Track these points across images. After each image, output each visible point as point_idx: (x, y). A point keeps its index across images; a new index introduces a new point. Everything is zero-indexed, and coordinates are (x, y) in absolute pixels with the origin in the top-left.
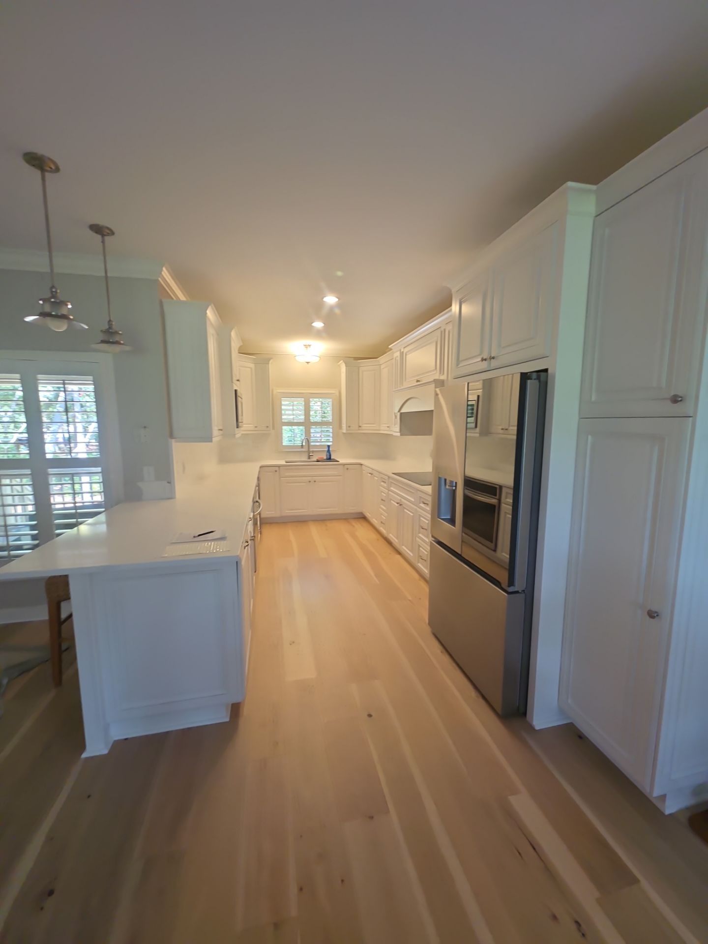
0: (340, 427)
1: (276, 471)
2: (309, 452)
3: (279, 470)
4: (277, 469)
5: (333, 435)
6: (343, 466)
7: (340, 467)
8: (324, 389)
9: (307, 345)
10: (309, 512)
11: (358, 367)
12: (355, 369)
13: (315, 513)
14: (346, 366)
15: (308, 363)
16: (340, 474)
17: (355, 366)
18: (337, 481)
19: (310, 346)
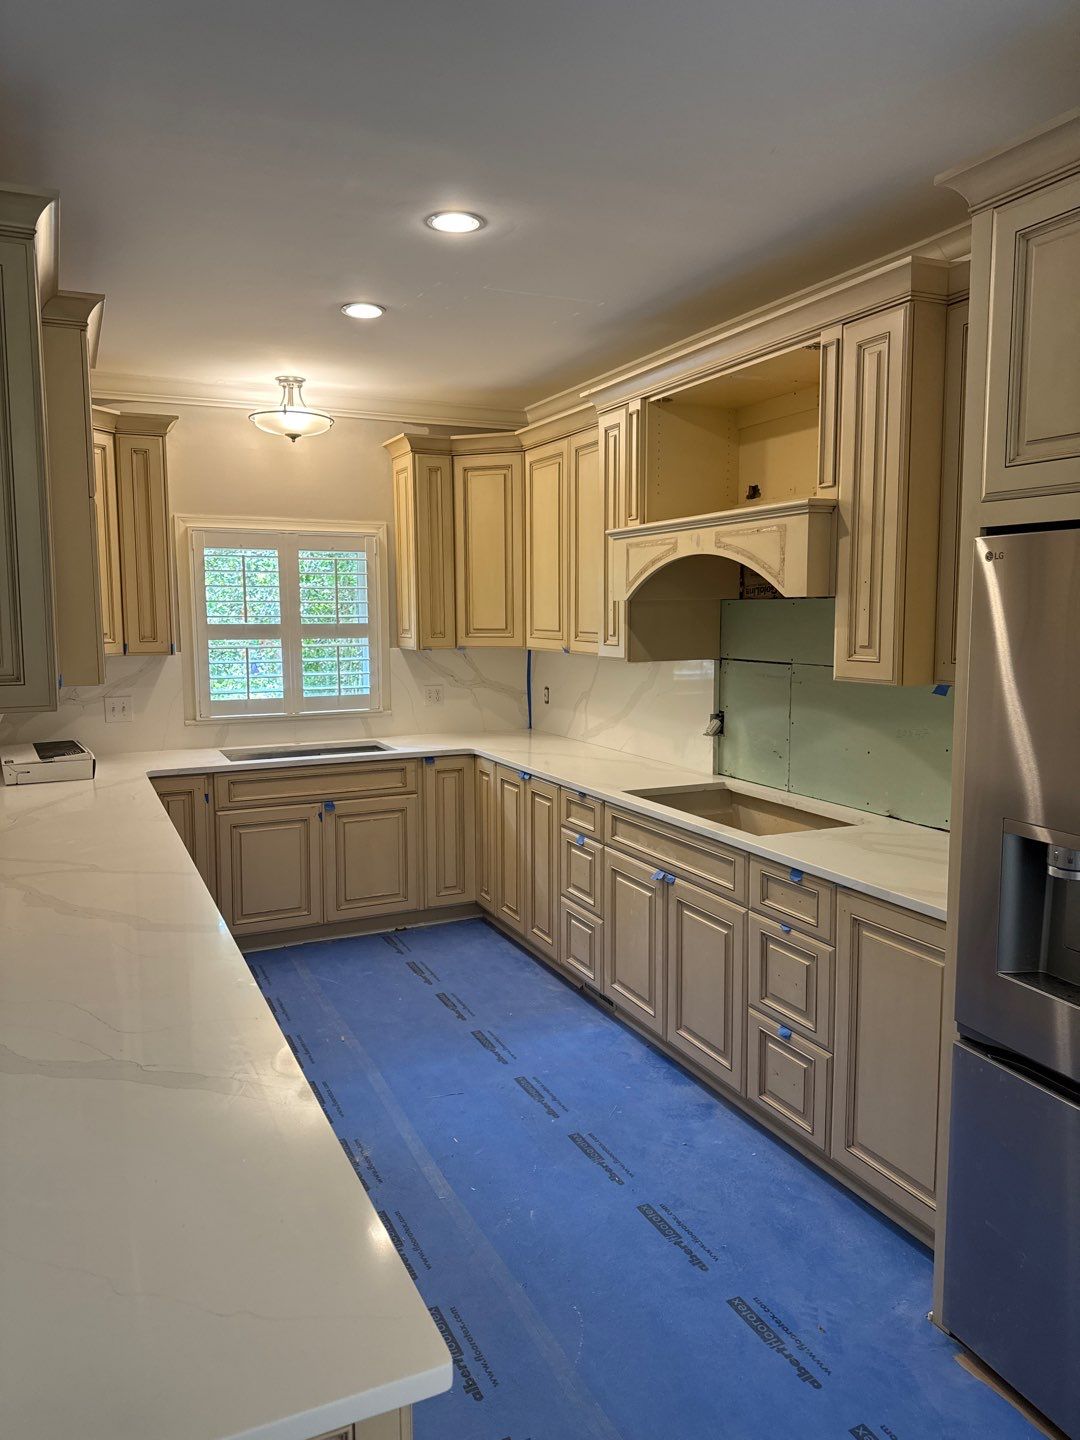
0: (397, 639)
6: (420, 763)
7: (411, 767)
8: (341, 521)
9: (291, 379)
10: (315, 918)
11: (452, 455)
12: (442, 462)
13: (334, 916)
14: (414, 451)
15: (294, 437)
16: (411, 787)
17: (441, 453)
18: (401, 811)
19: (300, 382)
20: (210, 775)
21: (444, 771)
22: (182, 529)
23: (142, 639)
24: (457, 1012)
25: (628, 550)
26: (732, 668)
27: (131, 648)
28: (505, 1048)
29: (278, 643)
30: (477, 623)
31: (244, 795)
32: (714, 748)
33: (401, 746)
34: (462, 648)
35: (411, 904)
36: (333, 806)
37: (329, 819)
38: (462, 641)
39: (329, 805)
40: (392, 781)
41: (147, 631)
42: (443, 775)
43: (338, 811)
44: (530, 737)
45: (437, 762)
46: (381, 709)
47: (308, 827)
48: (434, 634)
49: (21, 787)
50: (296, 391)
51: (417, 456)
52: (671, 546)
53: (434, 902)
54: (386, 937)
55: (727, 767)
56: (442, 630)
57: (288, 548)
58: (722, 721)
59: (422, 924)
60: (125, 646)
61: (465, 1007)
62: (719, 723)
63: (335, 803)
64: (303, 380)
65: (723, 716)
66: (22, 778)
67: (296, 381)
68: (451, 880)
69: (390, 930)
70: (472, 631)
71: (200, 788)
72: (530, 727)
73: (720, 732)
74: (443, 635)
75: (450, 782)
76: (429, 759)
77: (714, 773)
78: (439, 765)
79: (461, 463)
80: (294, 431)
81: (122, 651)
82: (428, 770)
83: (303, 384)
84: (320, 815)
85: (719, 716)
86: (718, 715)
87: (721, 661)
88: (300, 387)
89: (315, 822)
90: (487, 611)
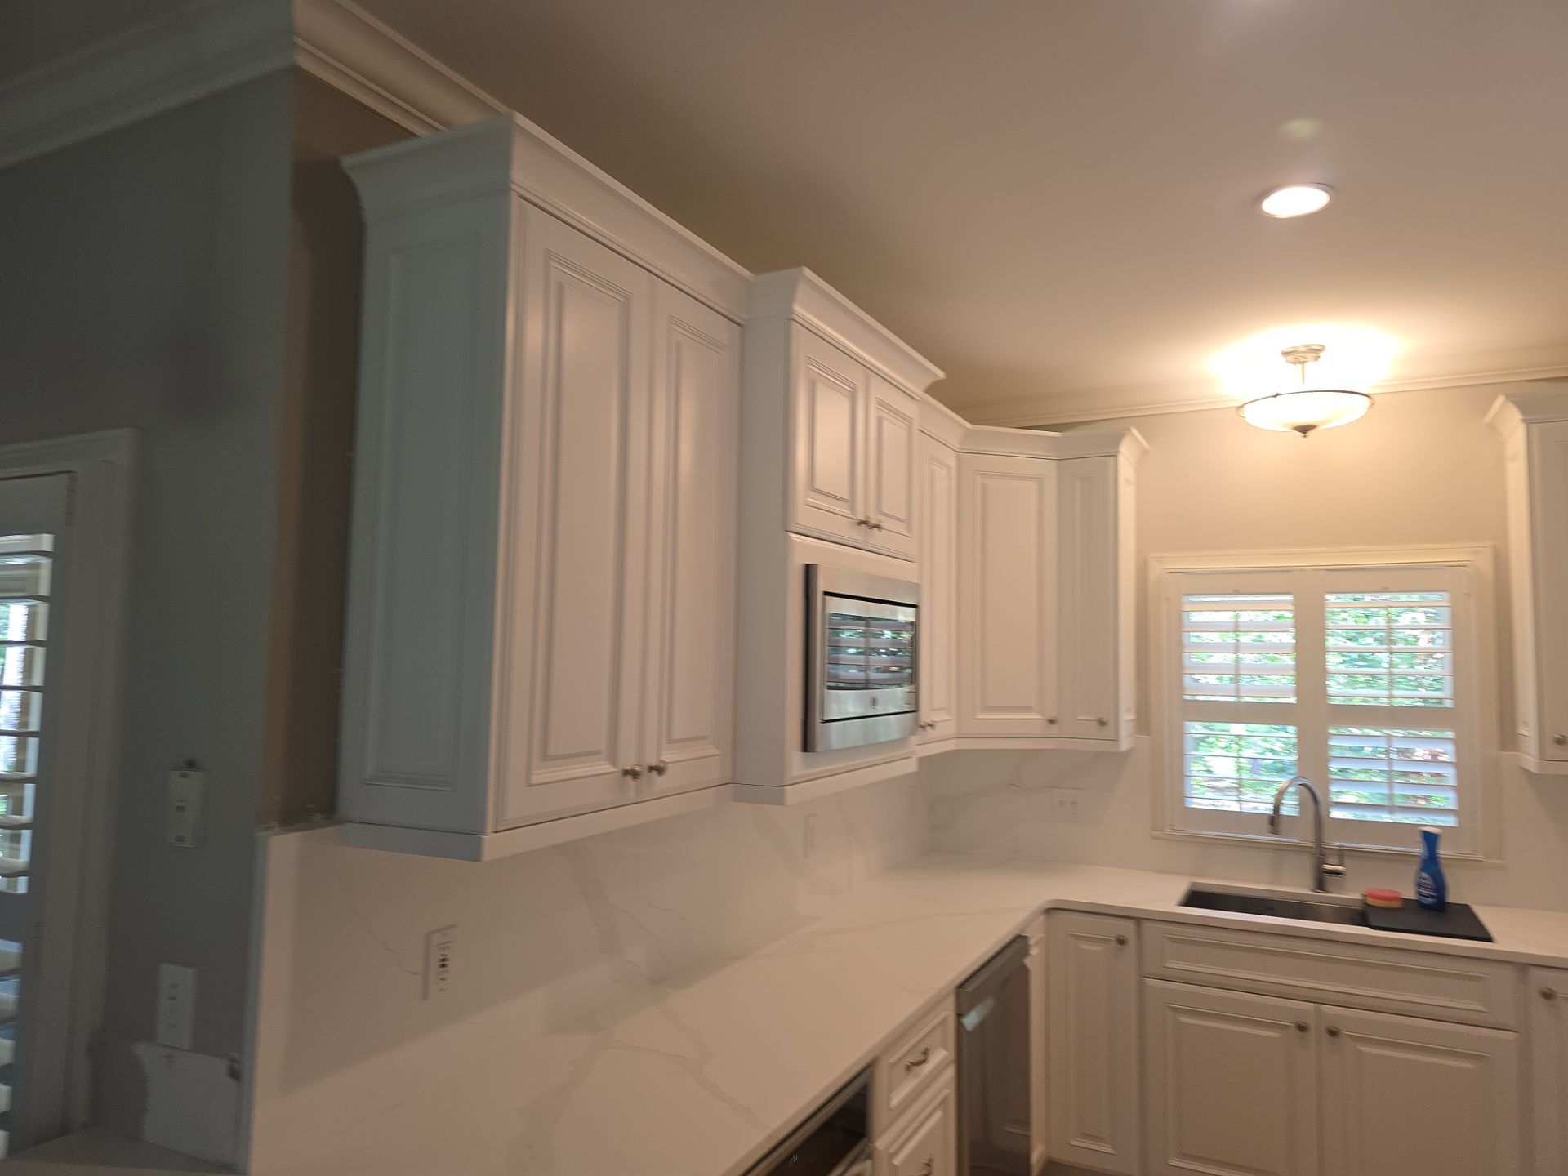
0: (1508, 737)
1: (1121, 941)
2: (1320, 854)
3: (1139, 934)
4: (1127, 929)
5: (1459, 776)
8: (1407, 546)
9: (1303, 349)
14: (1530, 420)
15: (1305, 430)
19: (1317, 351)
22: (1157, 574)
29: (1291, 730)
51: (1534, 428)
64: (1321, 348)
67: (1311, 349)
80: (1305, 420)
83: (1321, 354)
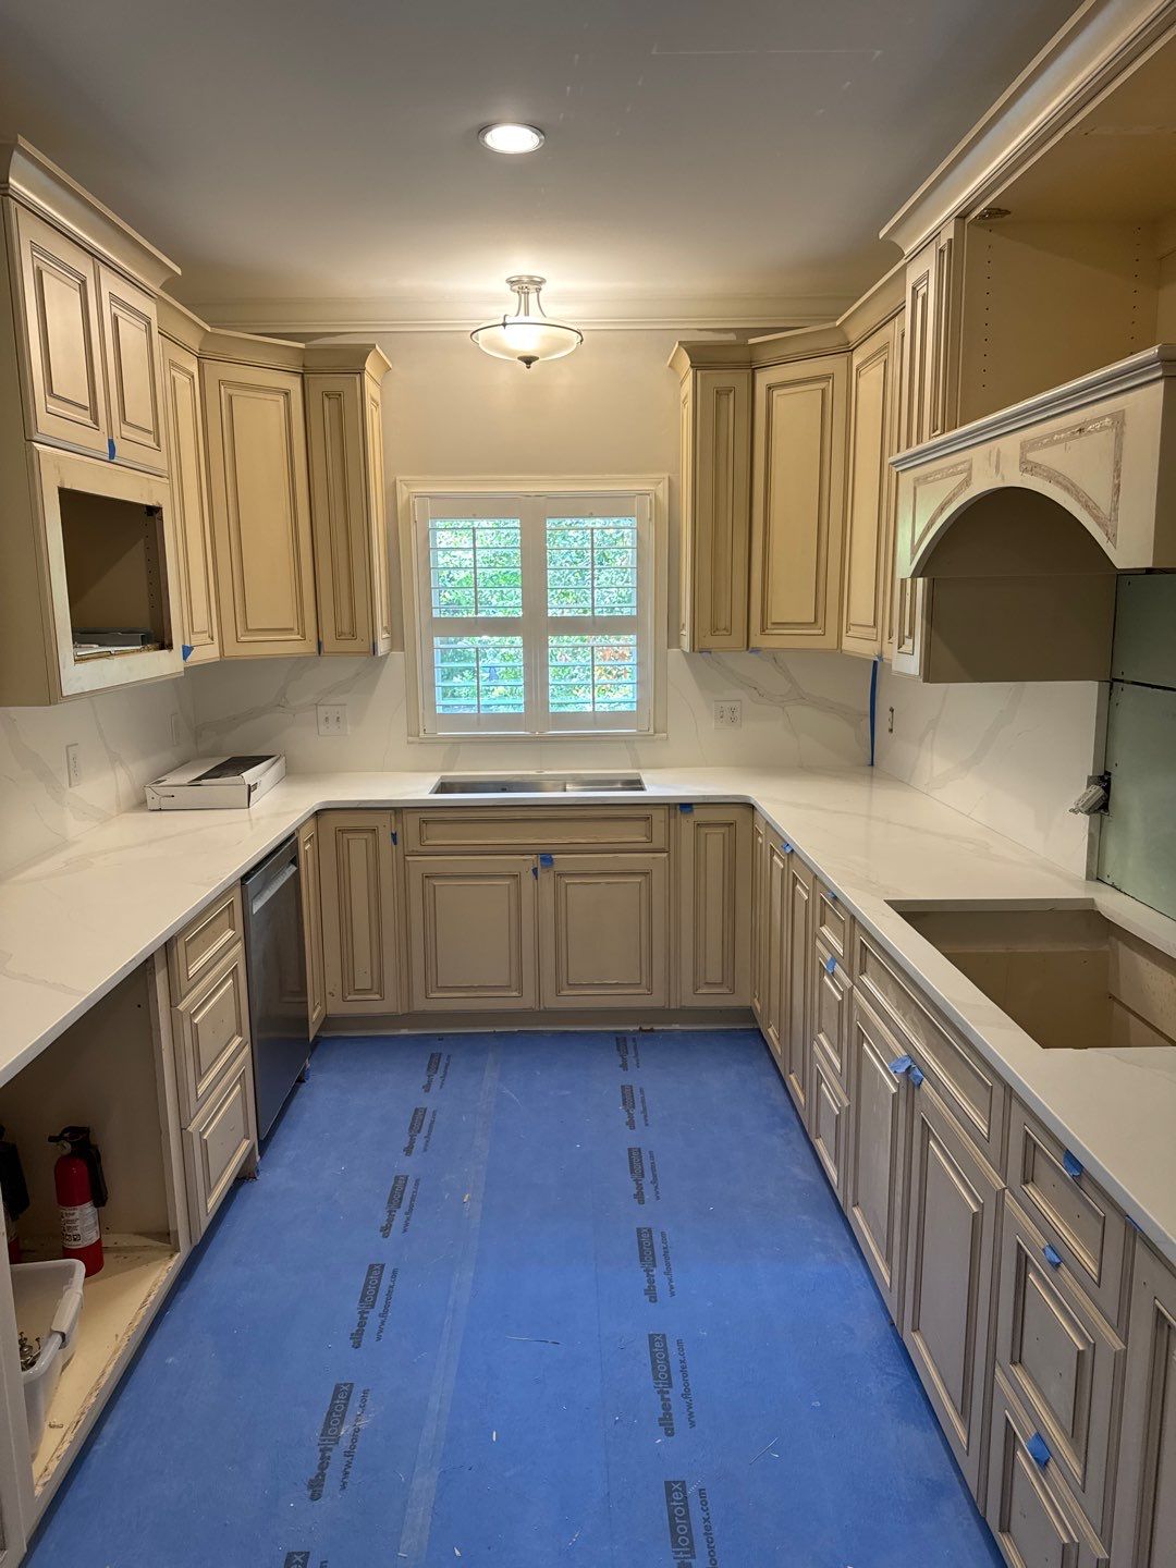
6: (672, 811)
7: (659, 816)
8: (607, 476)
9: (526, 280)
10: (528, 1001)
11: (752, 367)
12: (738, 379)
13: (551, 1002)
14: (695, 366)
15: (528, 361)
16: (659, 842)
17: (736, 366)
18: (645, 874)
19: (538, 283)
20: (398, 811)
21: (708, 825)
22: (405, 497)
23: (339, 635)
24: (640, 1187)
25: (915, 489)
26: (1128, 696)
27: (326, 647)
28: (668, 1272)
29: (518, 640)
30: (775, 617)
31: (439, 837)
32: (1090, 835)
33: (660, 785)
34: (756, 650)
35: (656, 1000)
36: (552, 859)
37: (546, 878)
38: (756, 640)
39: (546, 859)
40: (633, 833)
41: (346, 628)
42: (707, 830)
43: (558, 868)
44: (872, 776)
45: (696, 811)
46: (652, 731)
47: (519, 885)
48: (714, 630)
49: (164, 813)
50: (533, 297)
51: (699, 373)
52: (965, 475)
53: (690, 1001)
54: (621, 1040)
55: (1111, 869)
56: (728, 624)
57: (534, 517)
58: (1107, 789)
59: (677, 1027)
60: (319, 644)
61: (655, 1181)
62: (1102, 792)
63: (553, 857)
64: (543, 281)
65: (1109, 781)
66: (165, 803)
67: (532, 281)
68: (714, 974)
69: (631, 1029)
70: (769, 625)
71: (385, 825)
72: (872, 764)
73: (1101, 807)
74: (729, 631)
75: (715, 841)
76: (686, 806)
77: (1087, 879)
78: (699, 815)
79: (763, 379)
80: (529, 351)
81: (315, 649)
82: (684, 821)
83: (543, 286)
84: (535, 871)
85: (1104, 780)
86: (1101, 778)
87: (1112, 682)
88: (538, 290)
89: (528, 878)
90: (790, 598)
